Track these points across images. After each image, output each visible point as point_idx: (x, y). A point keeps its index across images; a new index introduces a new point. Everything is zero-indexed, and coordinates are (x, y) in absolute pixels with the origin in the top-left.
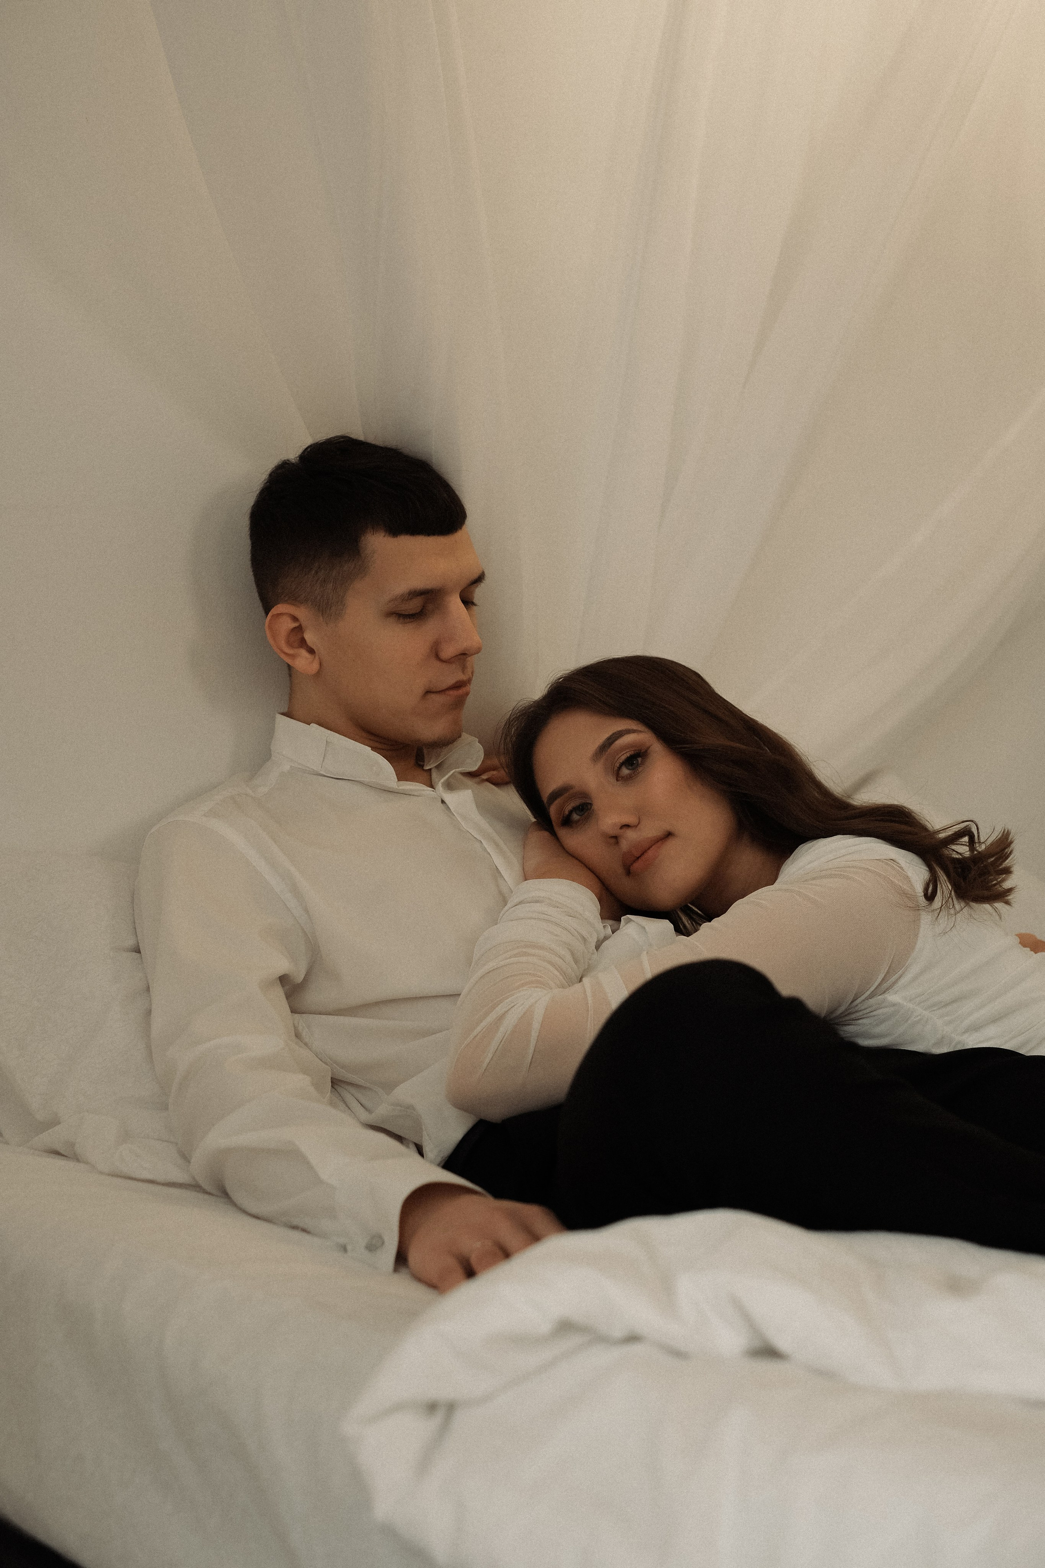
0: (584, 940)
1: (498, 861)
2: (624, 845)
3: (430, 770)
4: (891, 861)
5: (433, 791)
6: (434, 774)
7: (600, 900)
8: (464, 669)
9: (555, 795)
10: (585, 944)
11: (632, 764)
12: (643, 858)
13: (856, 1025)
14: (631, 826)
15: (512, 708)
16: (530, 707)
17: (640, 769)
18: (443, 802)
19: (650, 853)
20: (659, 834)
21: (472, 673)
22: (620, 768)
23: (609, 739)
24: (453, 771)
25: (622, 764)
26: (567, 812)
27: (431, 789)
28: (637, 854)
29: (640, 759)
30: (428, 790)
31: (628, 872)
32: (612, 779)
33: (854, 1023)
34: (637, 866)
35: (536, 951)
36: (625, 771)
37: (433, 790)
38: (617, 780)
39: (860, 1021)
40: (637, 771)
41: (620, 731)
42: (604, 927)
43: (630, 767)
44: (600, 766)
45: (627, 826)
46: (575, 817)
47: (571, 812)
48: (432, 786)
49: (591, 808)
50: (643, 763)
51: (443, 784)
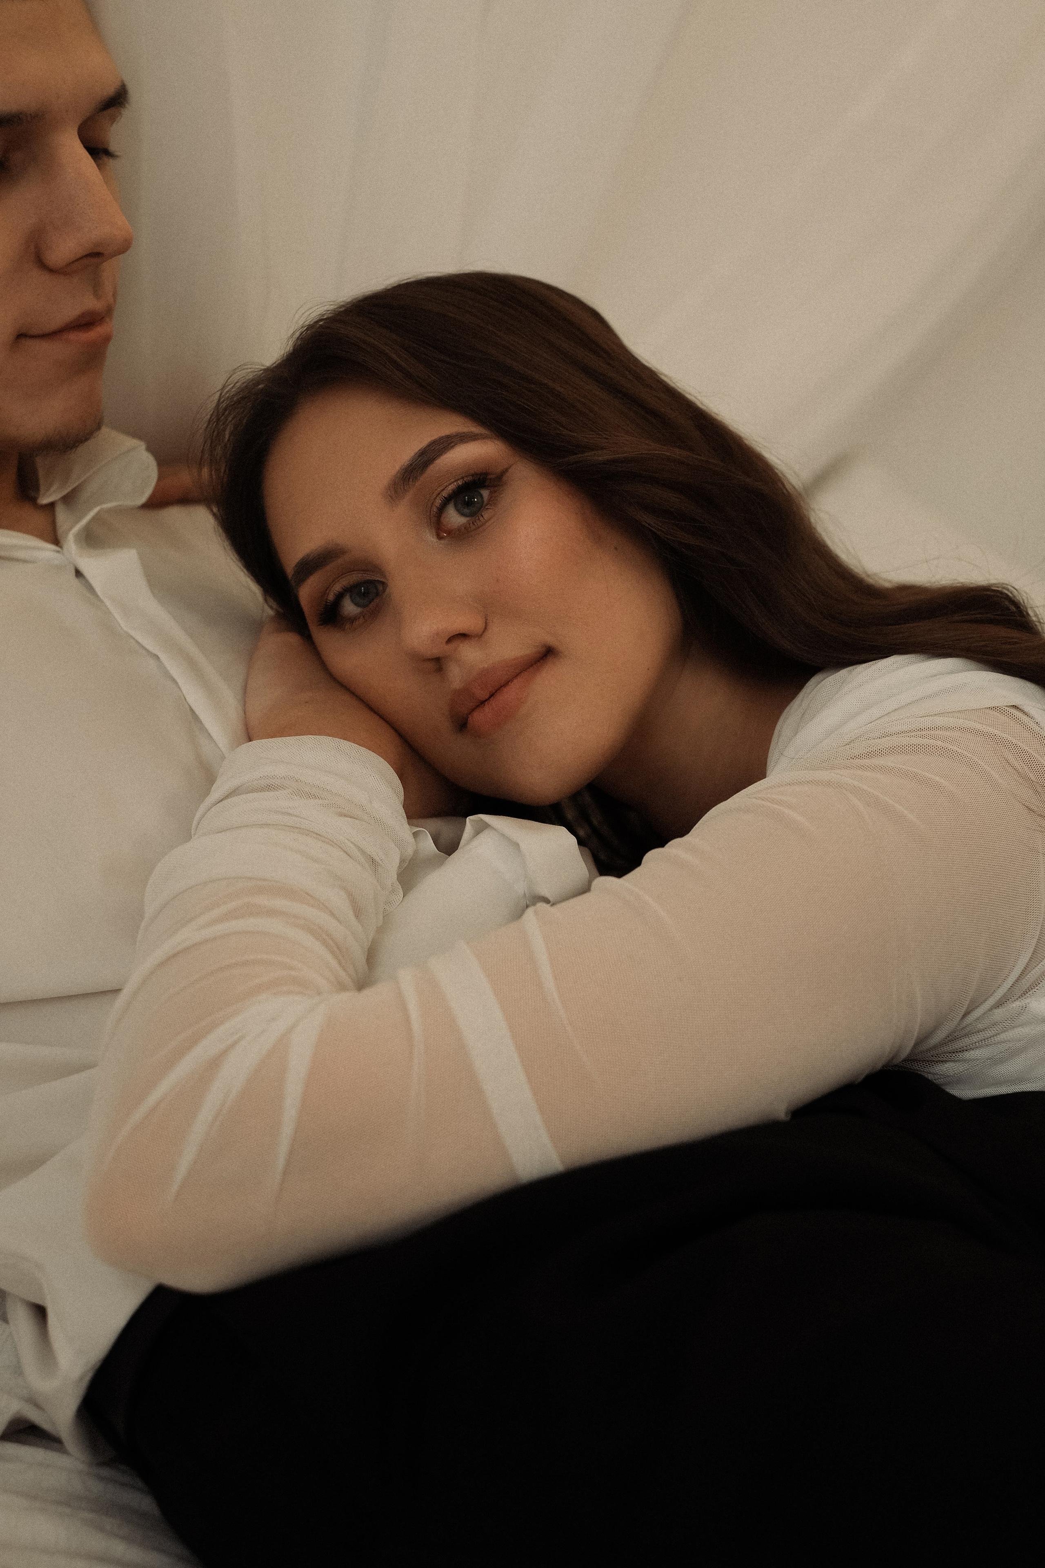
0: (373, 862)
1: (195, 697)
2: (456, 676)
3: (52, 505)
4: (1013, 711)
5: (58, 552)
6: (61, 515)
7: (401, 776)
8: (96, 287)
9: (308, 566)
10: (375, 871)
11: (469, 504)
12: (493, 702)
13: (959, 1061)
14: (472, 636)
15: (220, 387)
16: (256, 381)
17: (486, 515)
18: (78, 573)
19: (509, 694)
20: (528, 652)
21: (114, 295)
22: (442, 509)
23: (423, 453)
24: (96, 510)
25: (447, 501)
26: (331, 597)
27: (53, 547)
28: (482, 694)
29: (485, 493)
30: (45, 551)
31: (462, 725)
32: (430, 537)
33: (956, 1059)
34: (479, 718)
35: (280, 903)
36: (454, 518)
37: (57, 549)
38: (439, 537)
39: (967, 1055)
40: (481, 519)
41: (448, 437)
42: (415, 835)
43: (466, 511)
44: (403, 508)
45: (463, 636)
46: (349, 607)
47: (340, 597)
48: (56, 541)
49: (384, 591)
50: (493, 501)
51: (78, 537)
